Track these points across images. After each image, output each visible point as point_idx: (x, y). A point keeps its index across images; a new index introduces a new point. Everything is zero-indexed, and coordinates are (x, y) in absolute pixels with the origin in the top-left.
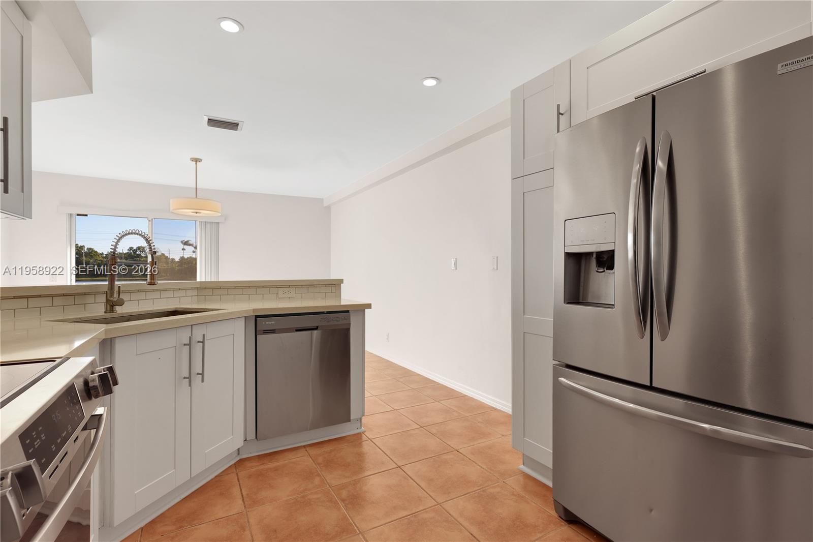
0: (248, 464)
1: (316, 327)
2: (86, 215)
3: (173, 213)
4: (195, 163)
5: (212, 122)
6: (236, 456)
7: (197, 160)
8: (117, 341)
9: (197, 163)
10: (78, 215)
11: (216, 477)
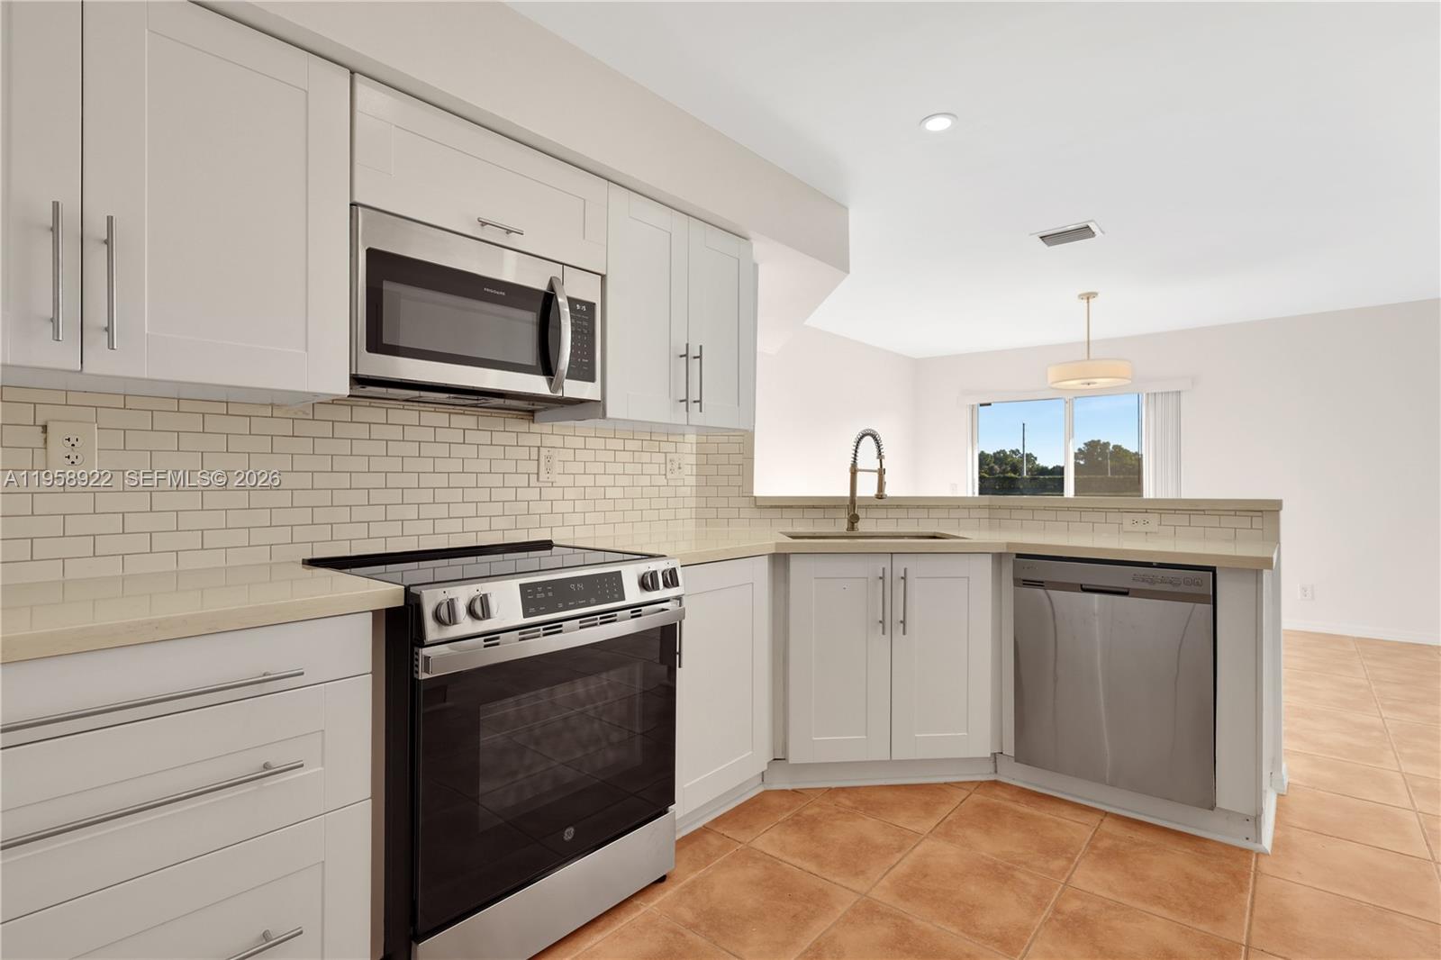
0: (998, 791)
1: (1126, 591)
2: (990, 404)
3: (1053, 388)
4: (1086, 301)
5: (1049, 239)
6: (991, 773)
7: (1089, 296)
8: (792, 558)
9: (1090, 300)
10: (981, 405)
11: (945, 783)
